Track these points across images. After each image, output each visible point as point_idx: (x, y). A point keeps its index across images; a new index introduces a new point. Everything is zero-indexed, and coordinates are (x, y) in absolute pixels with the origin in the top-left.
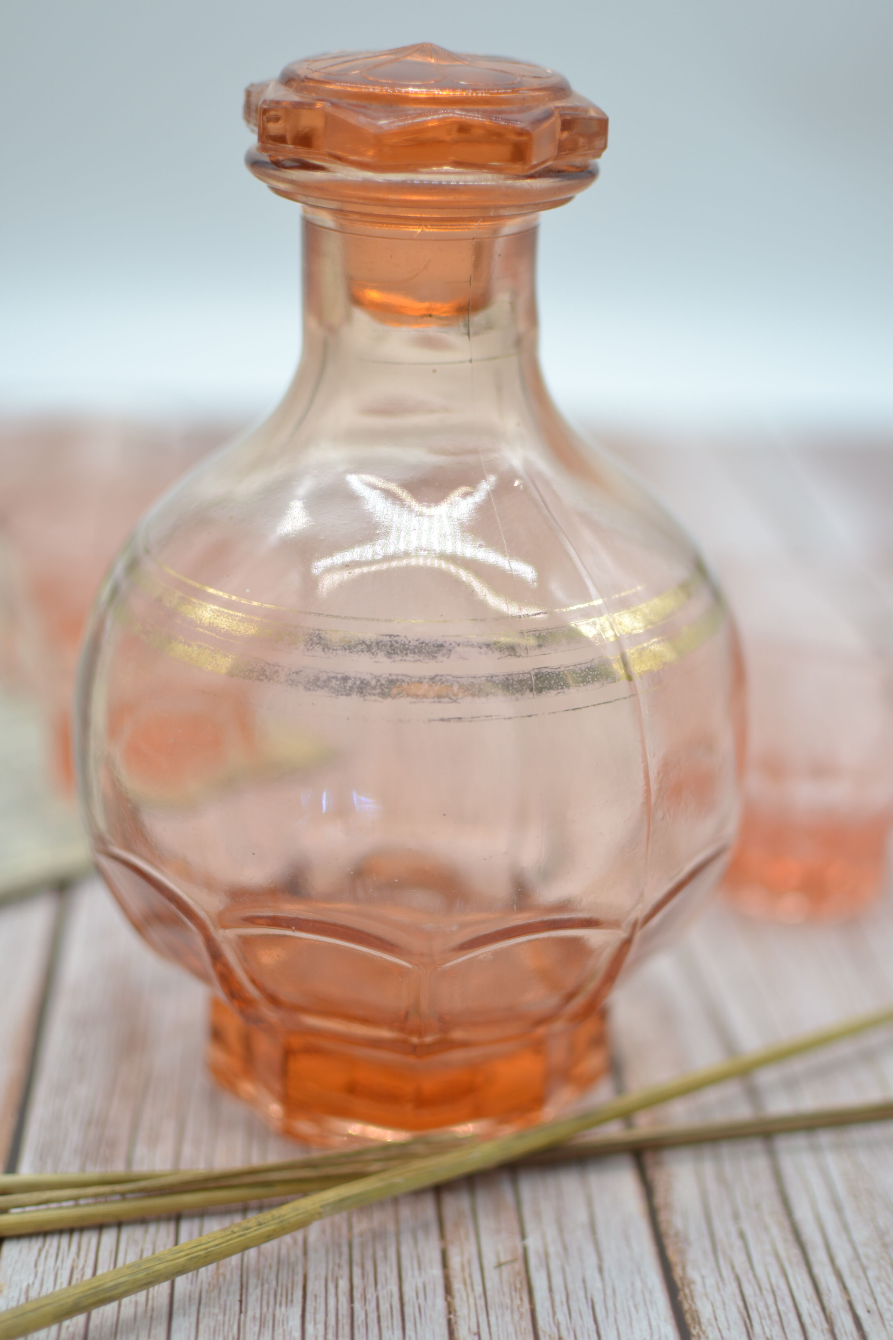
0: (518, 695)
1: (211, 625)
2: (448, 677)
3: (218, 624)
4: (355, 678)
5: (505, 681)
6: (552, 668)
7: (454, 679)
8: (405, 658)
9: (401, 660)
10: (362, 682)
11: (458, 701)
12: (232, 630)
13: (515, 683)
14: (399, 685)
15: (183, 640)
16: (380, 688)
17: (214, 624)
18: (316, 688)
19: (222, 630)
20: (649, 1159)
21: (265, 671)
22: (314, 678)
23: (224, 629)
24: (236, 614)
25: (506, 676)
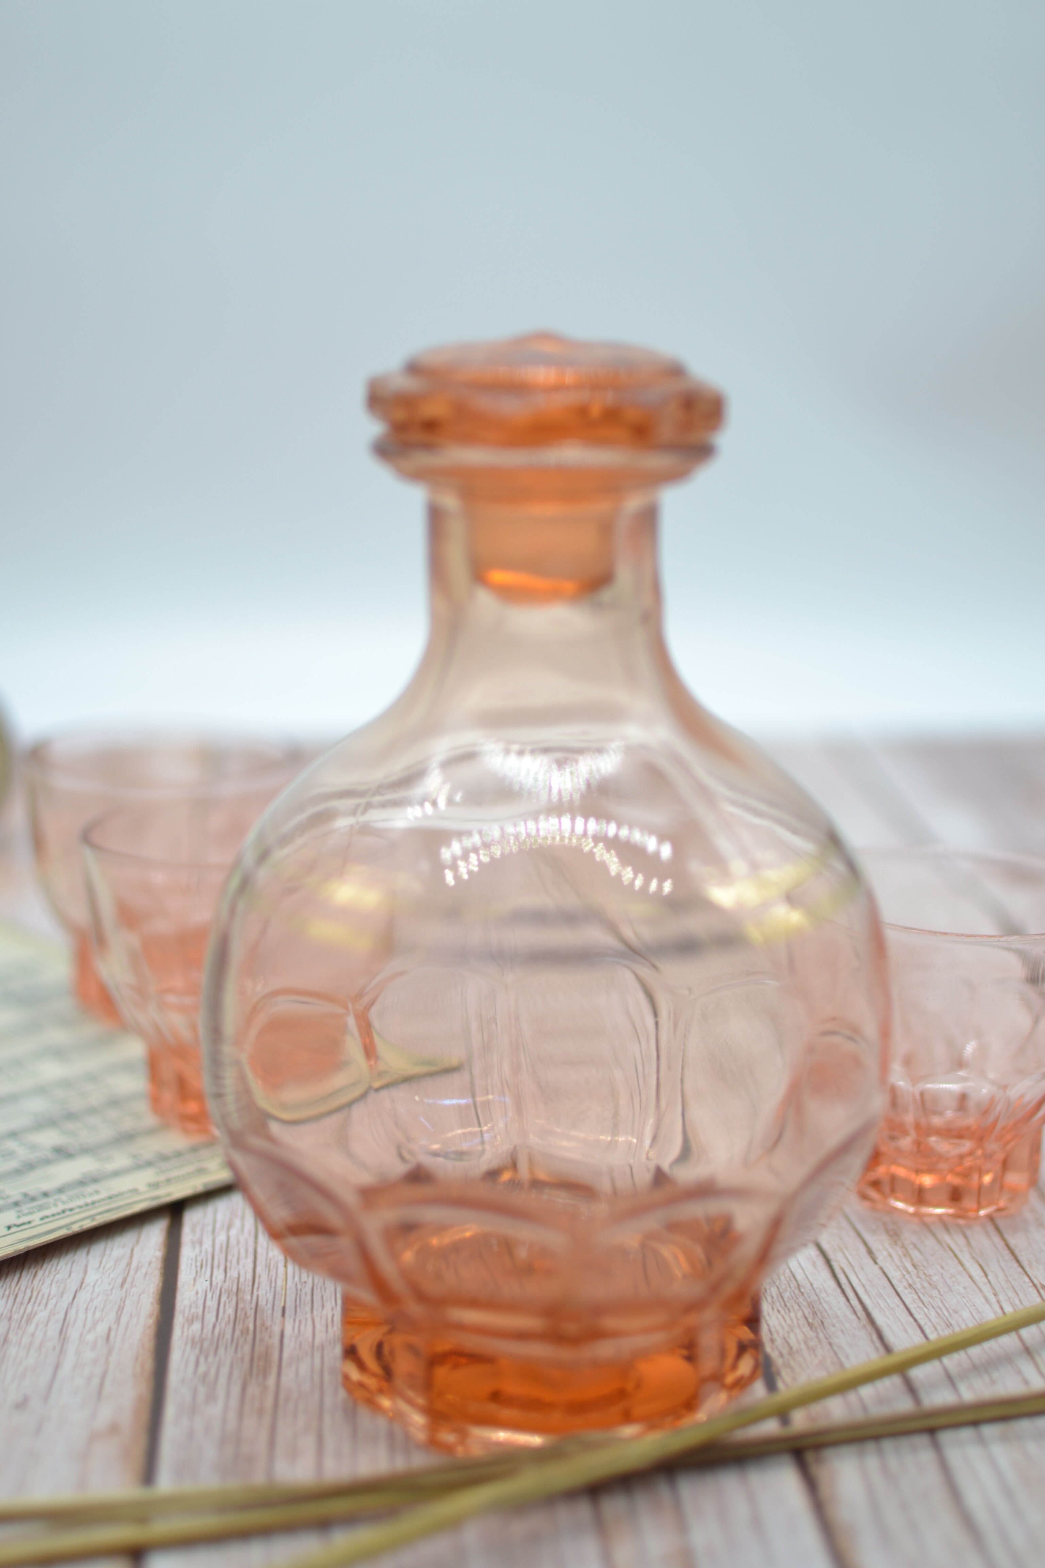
20: (810, 1456)
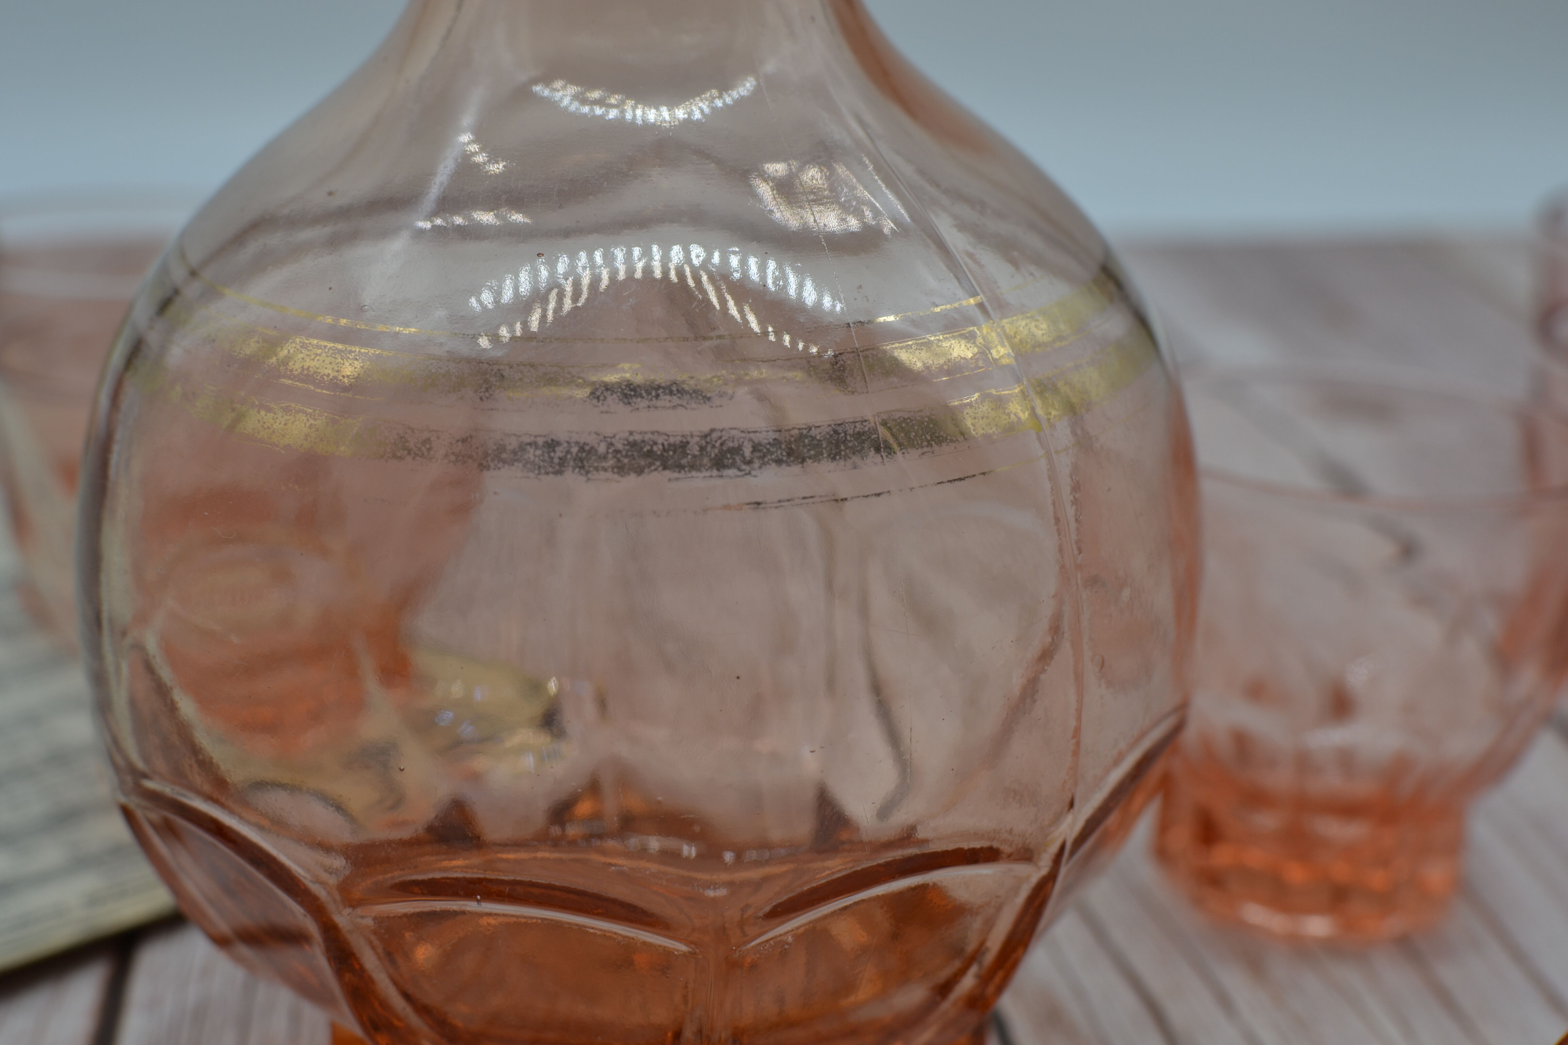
0: (856, 459)
1: (306, 372)
2: (733, 432)
3: (318, 368)
4: (568, 442)
5: (831, 436)
6: (910, 412)
7: (743, 435)
8: (654, 402)
9: (649, 407)
10: (582, 449)
11: (753, 473)
12: (343, 377)
13: (848, 438)
14: (648, 451)
15: (257, 403)
16: (614, 457)
17: (311, 369)
18: (500, 465)
19: (325, 377)
21: (407, 441)
22: (495, 448)
23: (328, 375)
24: (349, 349)
25: (833, 426)
